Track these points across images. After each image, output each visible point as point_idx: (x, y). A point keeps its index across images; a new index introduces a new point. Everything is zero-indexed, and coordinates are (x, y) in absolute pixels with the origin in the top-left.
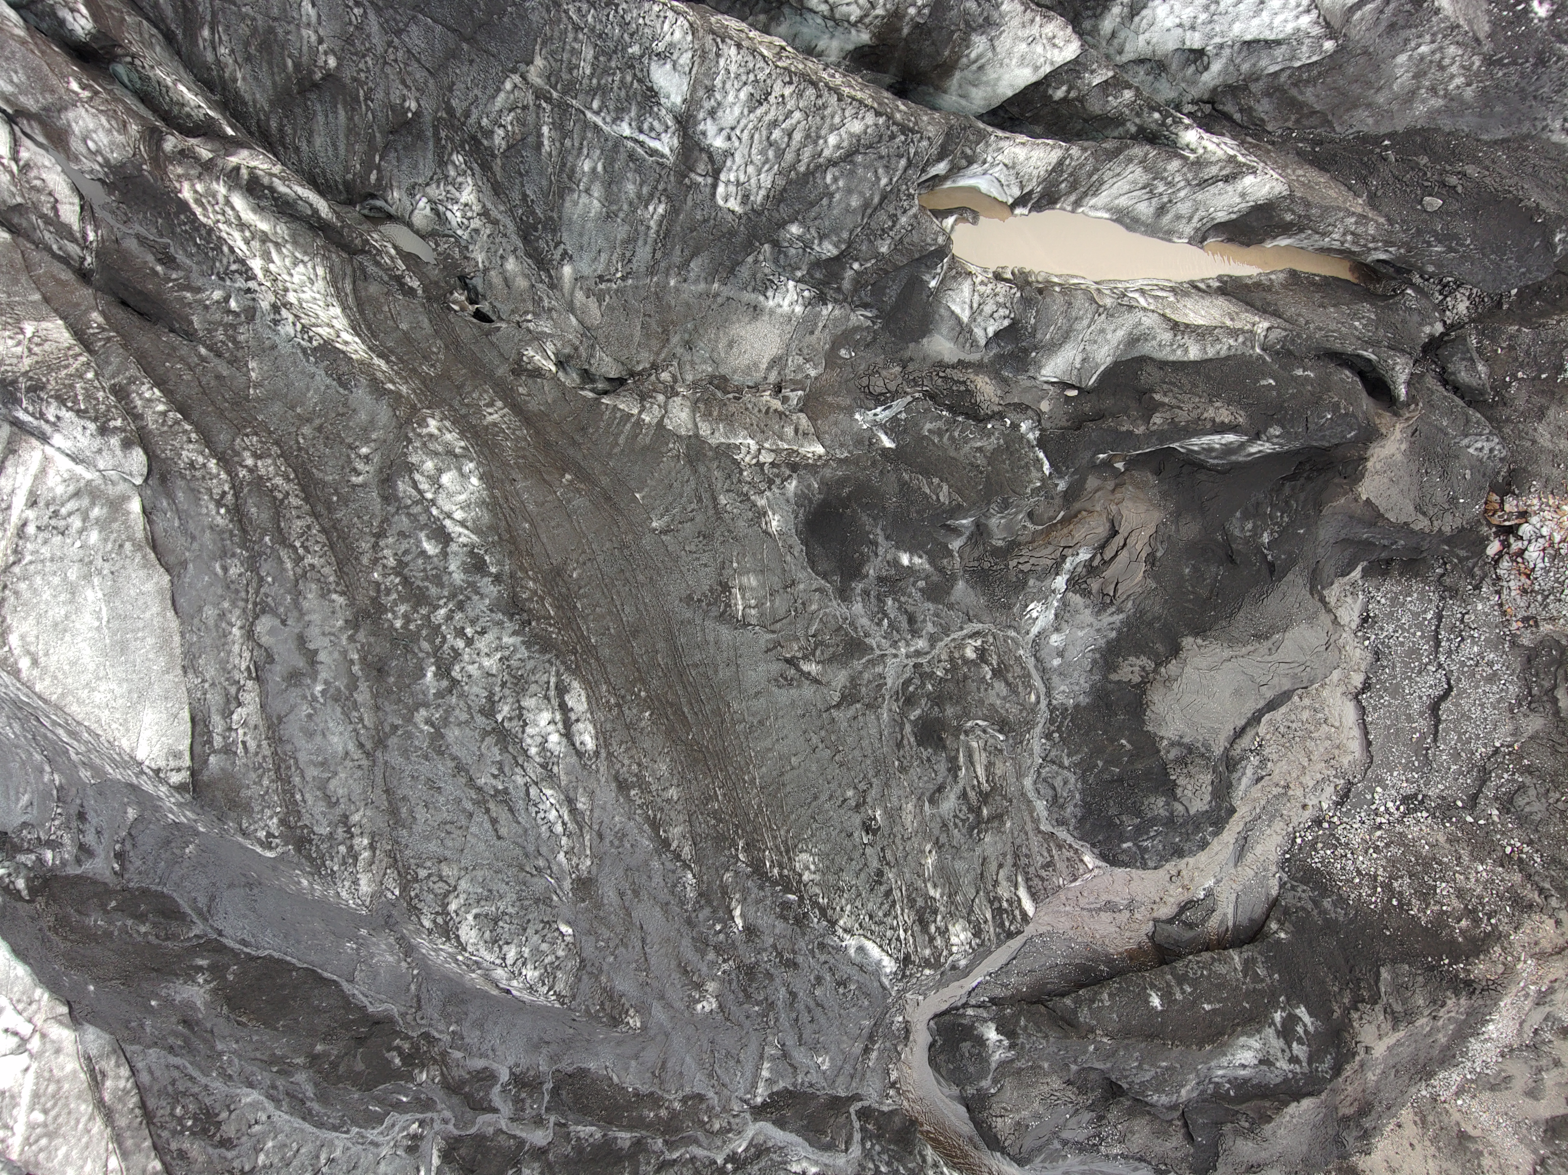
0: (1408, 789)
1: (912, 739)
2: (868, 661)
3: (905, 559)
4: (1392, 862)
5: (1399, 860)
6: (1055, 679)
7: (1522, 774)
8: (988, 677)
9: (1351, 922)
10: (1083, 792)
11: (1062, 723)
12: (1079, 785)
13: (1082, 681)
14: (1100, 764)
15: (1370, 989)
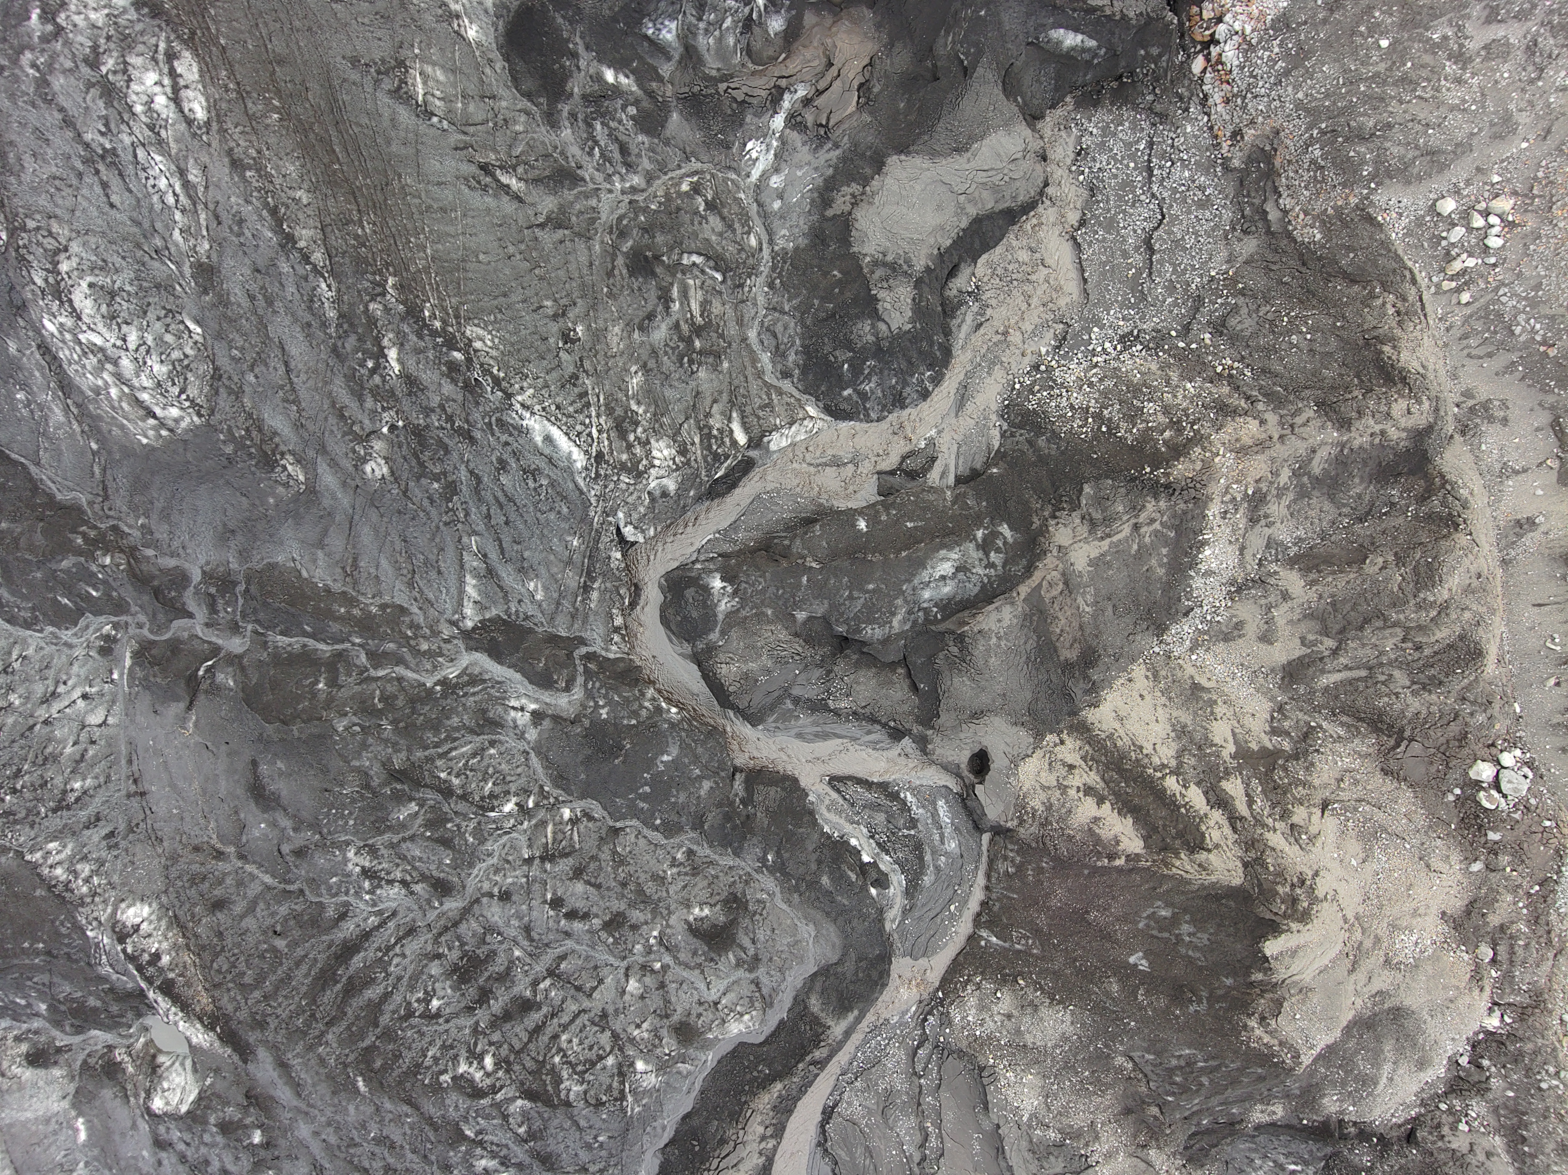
0: (1125, 327)
1: (625, 271)
2: (580, 193)
3: (609, 76)
4: (1105, 394)
5: (1110, 391)
6: (776, 223)
7: (1234, 297)
8: (701, 208)
9: (1063, 453)
10: (802, 338)
11: (782, 270)
12: (799, 329)
13: (801, 222)
14: (816, 302)
15: (1071, 502)
